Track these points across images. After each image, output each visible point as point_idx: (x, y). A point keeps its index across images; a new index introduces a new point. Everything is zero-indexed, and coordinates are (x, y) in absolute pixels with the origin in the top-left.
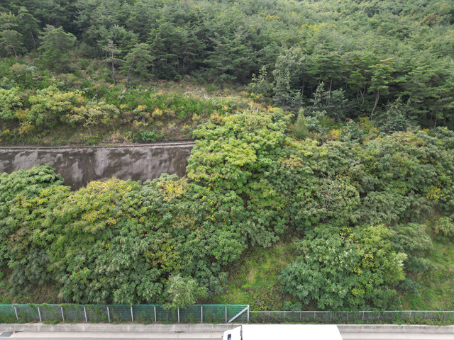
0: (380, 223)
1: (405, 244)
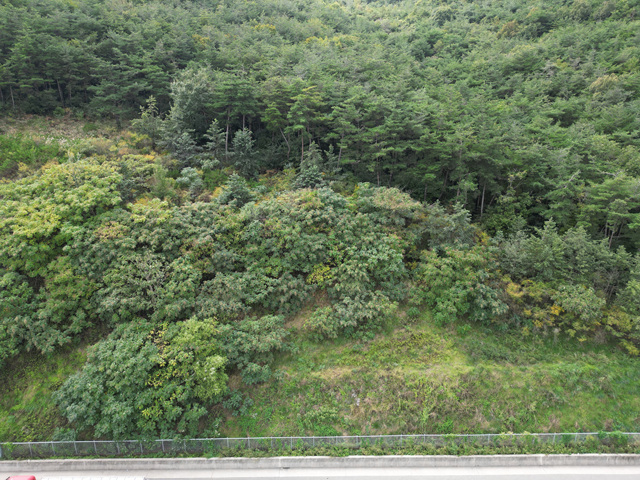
0: (212, 316)
1: (241, 344)
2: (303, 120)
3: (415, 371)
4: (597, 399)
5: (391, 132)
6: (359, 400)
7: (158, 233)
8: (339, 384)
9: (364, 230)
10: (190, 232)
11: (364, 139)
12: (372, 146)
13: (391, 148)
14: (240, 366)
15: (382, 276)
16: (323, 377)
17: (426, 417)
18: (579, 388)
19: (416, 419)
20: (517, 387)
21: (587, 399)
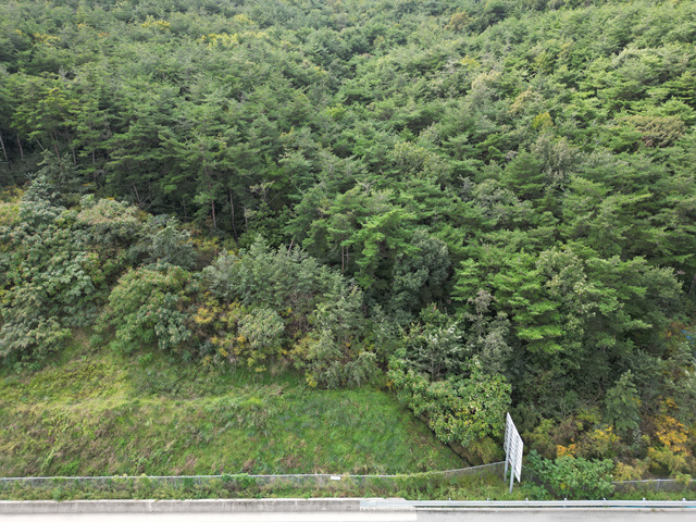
2: (39, 126)
3: (61, 407)
4: (246, 438)
9: (60, 249)
15: (66, 300)
18: (229, 424)
19: (39, 459)
20: (162, 424)
21: (236, 437)
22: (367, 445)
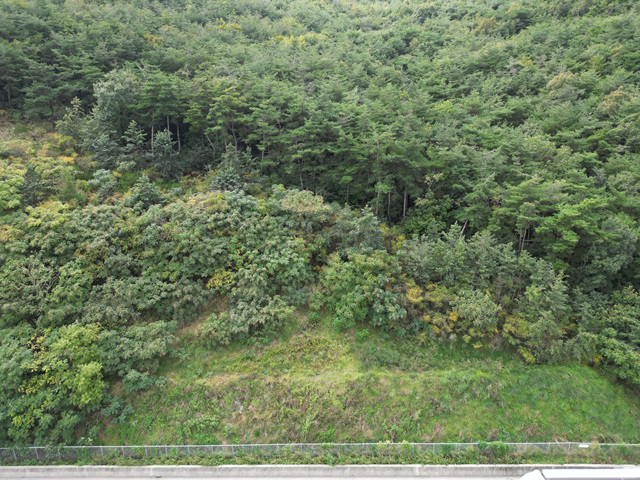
0: (96, 321)
2: (220, 121)
3: (304, 378)
4: (484, 408)
5: (310, 133)
6: (242, 408)
7: (51, 237)
8: (225, 392)
9: (269, 234)
10: (84, 235)
11: (282, 141)
12: (290, 148)
13: (309, 150)
14: (121, 373)
15: (283, 280)
16: (208, 384)
17: (308, 425)
18: (467, 396)
19: (298, 427)
20: (403, 395)
21: (475, 408)
22: (596, 415)
